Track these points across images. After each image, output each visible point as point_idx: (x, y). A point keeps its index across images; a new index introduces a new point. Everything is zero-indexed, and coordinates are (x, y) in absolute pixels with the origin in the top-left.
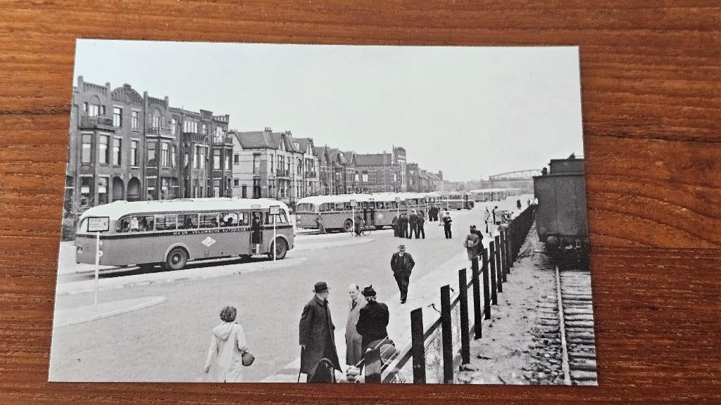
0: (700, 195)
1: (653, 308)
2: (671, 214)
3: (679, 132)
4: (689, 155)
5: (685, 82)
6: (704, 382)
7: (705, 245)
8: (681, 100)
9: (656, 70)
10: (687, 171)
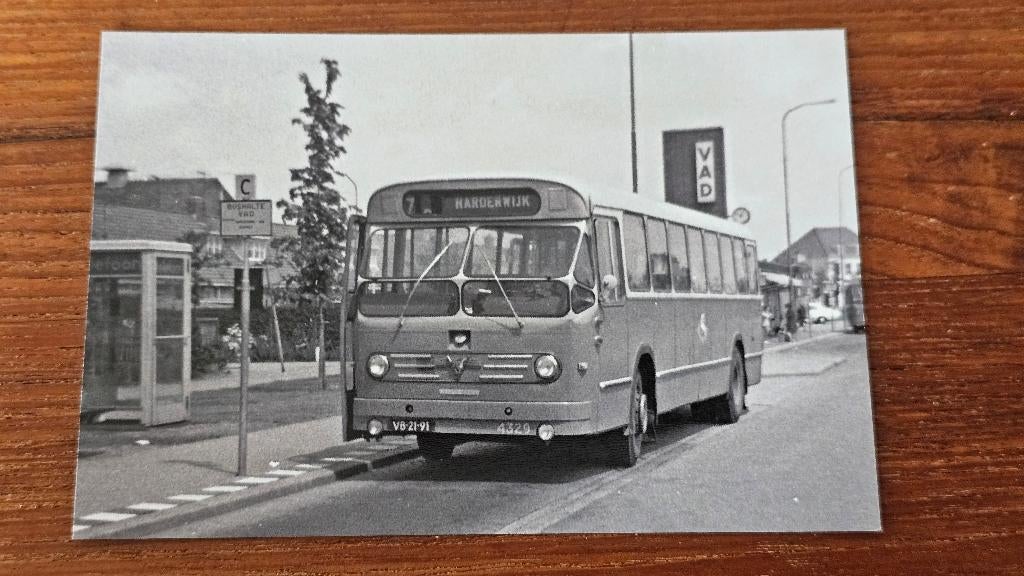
0: (953, 198)
1: (896, 368)
2: (913, 227)
3: (915, 107)
4: (935, 140)
5: (922, 34)
6: (976, 470)
7: (965, 270)
8: (916, 60)
9: (877, 19)
10: (933, 164)
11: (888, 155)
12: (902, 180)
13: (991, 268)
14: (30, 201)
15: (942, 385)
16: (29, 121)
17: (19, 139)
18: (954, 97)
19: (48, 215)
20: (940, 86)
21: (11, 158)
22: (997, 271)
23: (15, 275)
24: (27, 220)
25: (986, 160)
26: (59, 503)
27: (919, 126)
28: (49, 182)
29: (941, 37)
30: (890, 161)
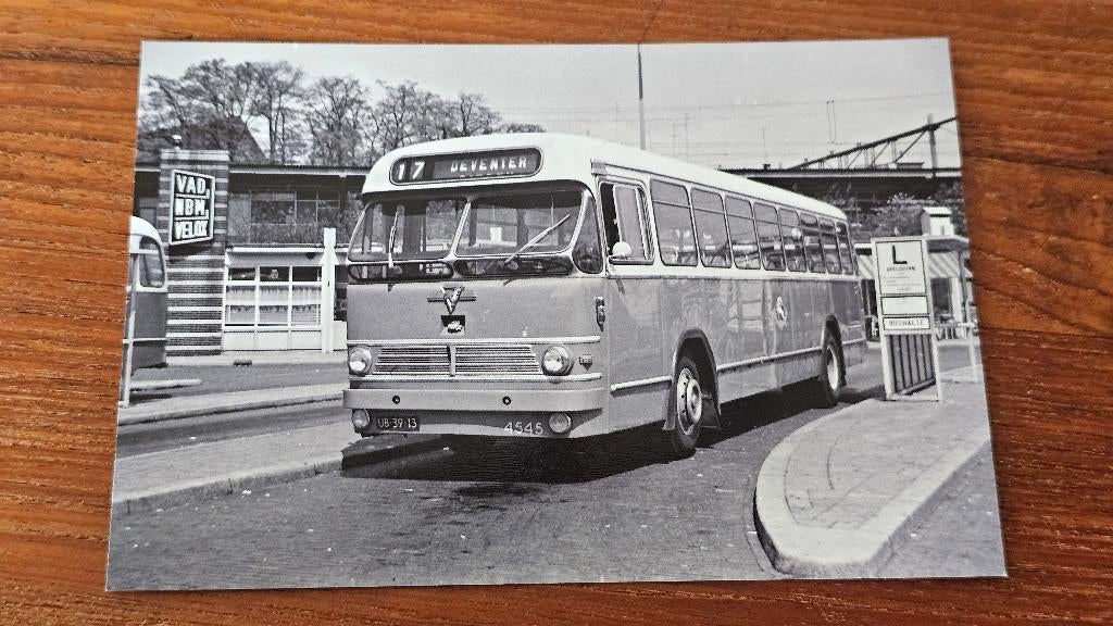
11: (988, 195)
12: (1001, 223)
13: (1087, 328)
14: (58, 123)
15: (1017, 447)
16: (72, 42)
17: (57, 58)
18: (1068, 142)
19: (75, 140)
20: (1053, 130)
21: (45, 76)
22: (1093, 334)
23: (30, 198)
24: (50, 143)
25: (1095, 215)
26: (36, 444)
27: (1025, 168)
28: (80, 107)
29: (1061, 79)
30: (989, 201)
